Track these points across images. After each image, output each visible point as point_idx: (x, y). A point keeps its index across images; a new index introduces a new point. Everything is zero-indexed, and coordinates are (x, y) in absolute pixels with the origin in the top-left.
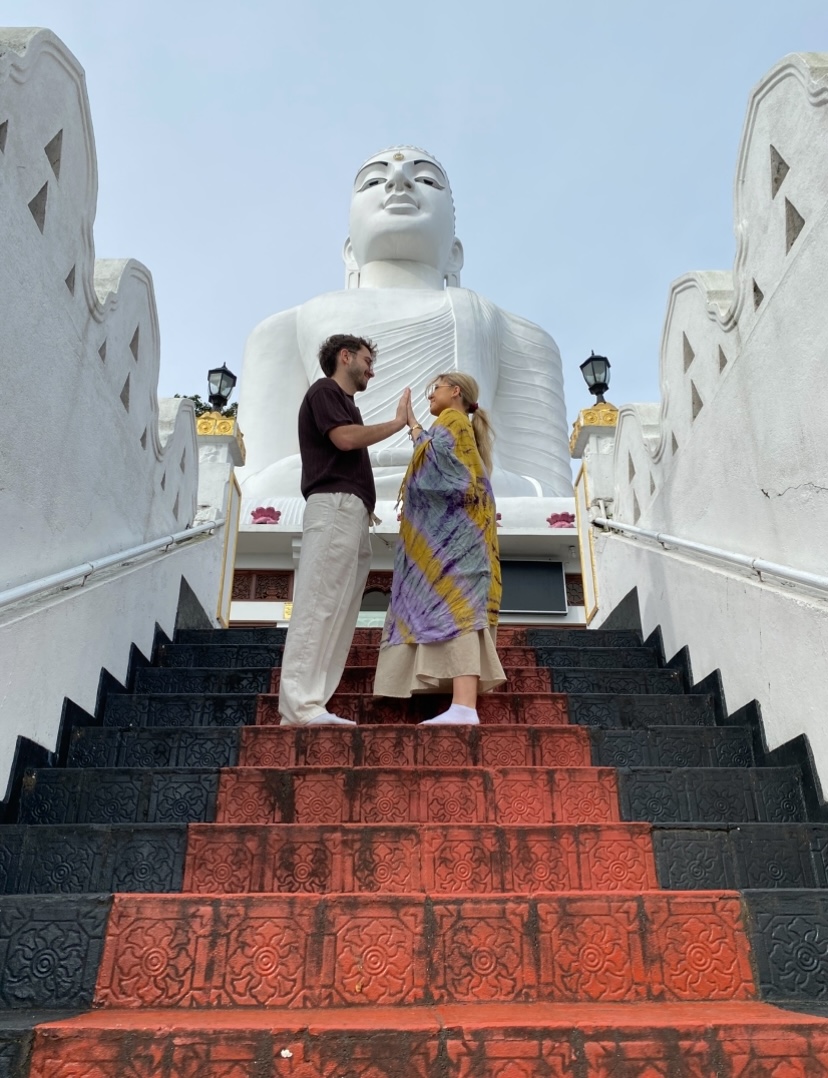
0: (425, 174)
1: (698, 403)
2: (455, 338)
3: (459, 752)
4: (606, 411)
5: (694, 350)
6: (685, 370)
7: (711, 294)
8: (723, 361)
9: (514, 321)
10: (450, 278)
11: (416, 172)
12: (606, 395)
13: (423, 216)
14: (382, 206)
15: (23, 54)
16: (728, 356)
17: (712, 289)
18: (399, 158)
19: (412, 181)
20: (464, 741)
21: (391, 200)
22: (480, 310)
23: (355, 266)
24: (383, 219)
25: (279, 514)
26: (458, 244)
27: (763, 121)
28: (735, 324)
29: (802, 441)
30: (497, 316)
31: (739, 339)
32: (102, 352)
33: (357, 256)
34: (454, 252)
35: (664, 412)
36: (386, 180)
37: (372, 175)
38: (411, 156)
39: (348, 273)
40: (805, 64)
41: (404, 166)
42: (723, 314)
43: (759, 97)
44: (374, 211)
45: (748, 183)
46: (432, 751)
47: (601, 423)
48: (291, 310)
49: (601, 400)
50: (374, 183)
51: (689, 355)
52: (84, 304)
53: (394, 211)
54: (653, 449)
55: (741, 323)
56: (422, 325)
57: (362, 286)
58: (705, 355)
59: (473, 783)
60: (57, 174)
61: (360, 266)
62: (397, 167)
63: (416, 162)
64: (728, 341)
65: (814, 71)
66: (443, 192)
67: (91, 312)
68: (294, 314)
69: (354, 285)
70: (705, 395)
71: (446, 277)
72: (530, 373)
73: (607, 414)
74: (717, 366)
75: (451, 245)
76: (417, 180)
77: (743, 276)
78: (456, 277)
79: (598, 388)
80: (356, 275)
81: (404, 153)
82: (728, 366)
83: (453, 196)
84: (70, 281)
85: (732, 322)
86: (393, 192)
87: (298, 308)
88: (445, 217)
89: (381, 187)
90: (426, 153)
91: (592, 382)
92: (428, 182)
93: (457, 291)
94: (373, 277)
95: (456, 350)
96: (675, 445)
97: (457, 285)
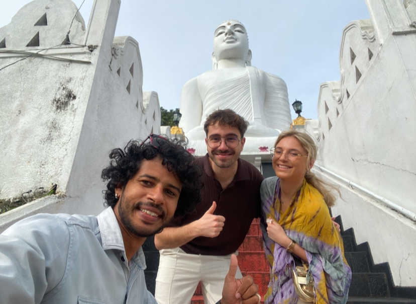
0: (238, 29)
1: (330, 125)
2: (250, 83)
3: (257, 244)
4: (301, 120)
5: (329, 107)
6: (326, 113)
7: (334, 91)
8: (338, 114)
9: (270, 76)
10: (248, 63)
11: (235, 28)
12: (301, 114)
13: (238, 43)
14: (224, 41)
15: (123, 47)
16: (339, 112)
17: (334, 89)
18: (229, 24)
19: (234, 31)
20: (258, 241)
21: (227, 39)
22: (258, 73)
23: (216, 62)
24: (224, 45)
25: (195, 150)
26: (250, 51)
27: (347, 39)
28: (341, 102)
29: (364, 145)
30: (264, 75)
31: (343, 107)
32: (146, 122)
33: (216, 59)
34: (249, 54)
35: (320, 125)
36: (224, 32)
37: (220, 31)
38: (233, 23)
39: (213, 64)
40: (359, 25)
41: (231, 27)
42: (337, 98)
43: (345, 31)
44: (221, 43)
45: (343, 58)
46: (248, 244)
47: (300, 124)
48: (195, 78)
49: (299, 116)
50: (221, 33)
51: (327, 109)
52: (141, 110)
53: (228, 43)
54: (317, 137)
55: (343, 102)
56: (238, 80)
57: (218, 68)
58: (332, 110)
59: (262, 257)
60: (132, 75)
61: (217, 61)
62: (228, 27)
63: (235, 25)
64: (340, 107)
65: (362, 28)
66: (244, 34)
67: (143, 112)
68: (197, 79)
69: (216, 68)
70: (333, 122)
71: (246, 62)
72: (276, 93)
73: (302, 121)
74: (336, 115)
75: (247, 52)
76: (235, 31)
77: (343, 87)
78: (250, 62)
79: (298, 112)
80: (216, 65)
81: (231, 22)
82: (340, 115)
83: (248, 35)
84: (137, 105)
85: (340, 101)
86: (227, 36)
87: (198, 77)
88: (245, 42)
89: (224, 34)
90: (238, 22)
91: (296, 110)
92: (239, 31)
93: (250, 67)
94: (222, 65)
95: (250, 87)
96: (324, 137)
97: (250, 65)
